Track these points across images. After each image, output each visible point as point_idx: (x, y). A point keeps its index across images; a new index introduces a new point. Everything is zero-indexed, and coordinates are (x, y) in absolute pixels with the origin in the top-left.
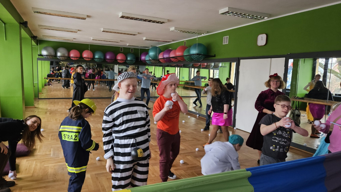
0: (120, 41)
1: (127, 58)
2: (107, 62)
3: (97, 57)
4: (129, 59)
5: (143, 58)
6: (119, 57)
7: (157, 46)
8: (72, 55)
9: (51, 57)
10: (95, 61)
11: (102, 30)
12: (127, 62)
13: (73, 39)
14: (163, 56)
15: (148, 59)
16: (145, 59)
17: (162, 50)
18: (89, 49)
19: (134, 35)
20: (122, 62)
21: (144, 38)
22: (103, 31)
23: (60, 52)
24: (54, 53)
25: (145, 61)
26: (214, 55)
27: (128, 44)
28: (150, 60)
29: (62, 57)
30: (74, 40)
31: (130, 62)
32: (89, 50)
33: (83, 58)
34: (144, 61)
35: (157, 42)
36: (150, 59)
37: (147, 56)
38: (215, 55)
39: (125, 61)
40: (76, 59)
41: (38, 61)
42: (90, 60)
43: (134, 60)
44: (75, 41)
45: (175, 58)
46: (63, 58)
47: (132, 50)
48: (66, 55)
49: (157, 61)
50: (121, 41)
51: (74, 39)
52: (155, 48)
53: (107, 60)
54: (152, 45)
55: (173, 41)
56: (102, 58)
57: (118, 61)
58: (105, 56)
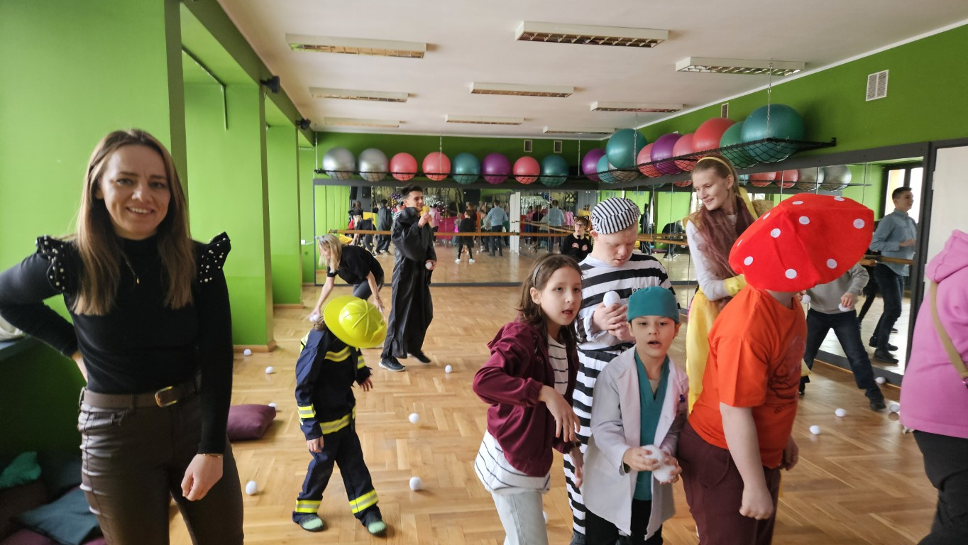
0: (522, 121)
1: (542, 169)
2: (488, 183)
3: (460, 169)
4: (548, 171)
5: (590, 166)
6: (522, 168)
7: (635, 129)
8: (396, 168)
9: (345, 174)
10: (455, 182)
11: (472, 87)
12: (545, 180)
13: (398, 124)
14: (651, 157)
15: (606, 169)
16: (595, 169)
17: (647, 138)
18: (441, 148)
19: (563, 95)
20: (530, 181)
21: (594, 105)
22: (474, 92)
23: (369, 161)
24: (354, 165)
25: (595, 174)
26: (829, 140)
27: (545, 129)
28: (610, 171)
29: (373, 174)
30: (402, 126)
31: (552, 181)
32: (439, 151)
33: (424, 175)
34: (593, 174)
35: (633, 113)
36: (612, 167)
37: (603, 160)
38: (835, 139)
39: (536, 177)
40: (406, 178)
41: (316, 187)
42: (443, 181)
43: (562, 175)
44: (404, 130)
45: (689, 160)
46: (375, 176)
47: (558, 144)
48: (383, 168)
49: (633, 173)
50: (525, 119)
51: (400, 122)
52: (625, 134)
53: (487, 178)
54: (618, 126)
55: (685, 106)
56: (475, 171)
57: (519, 179)
58: (482, 167)
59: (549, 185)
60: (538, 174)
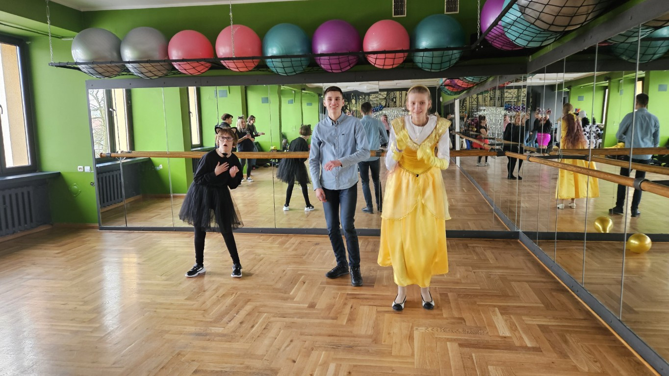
1: (412, 39)
3: (273, 50)
4: (424, 43)
5: (492, 20)
6: (377, 40)
8: (174, 53)
23: (134, 47)
31: (430, 60)
39: (406, 54)
47: (451, 1)
48: (157, 55)
56: (298, 51)
58: (310, 44)
59: (427, 67)
60: (406, 48)
